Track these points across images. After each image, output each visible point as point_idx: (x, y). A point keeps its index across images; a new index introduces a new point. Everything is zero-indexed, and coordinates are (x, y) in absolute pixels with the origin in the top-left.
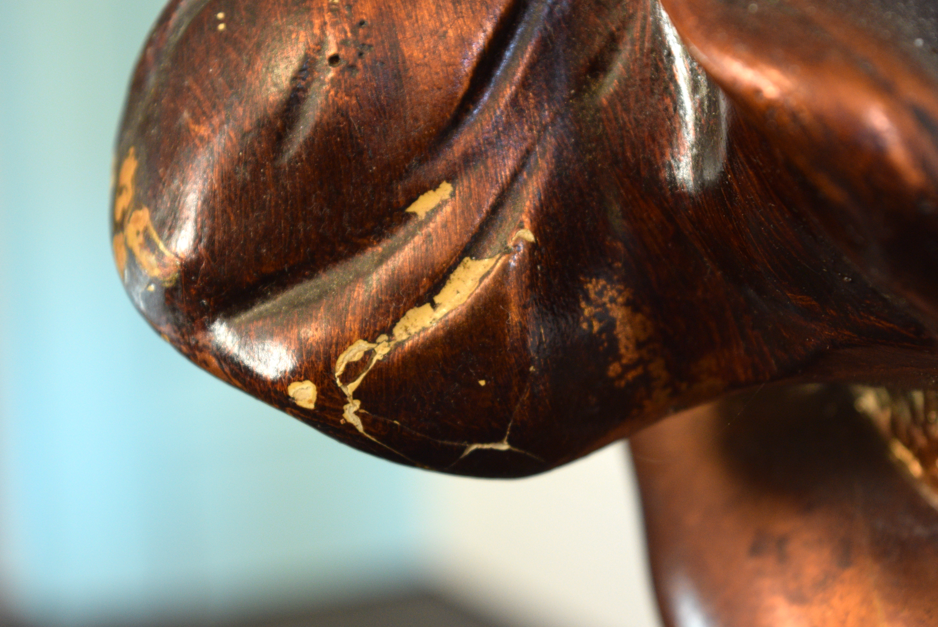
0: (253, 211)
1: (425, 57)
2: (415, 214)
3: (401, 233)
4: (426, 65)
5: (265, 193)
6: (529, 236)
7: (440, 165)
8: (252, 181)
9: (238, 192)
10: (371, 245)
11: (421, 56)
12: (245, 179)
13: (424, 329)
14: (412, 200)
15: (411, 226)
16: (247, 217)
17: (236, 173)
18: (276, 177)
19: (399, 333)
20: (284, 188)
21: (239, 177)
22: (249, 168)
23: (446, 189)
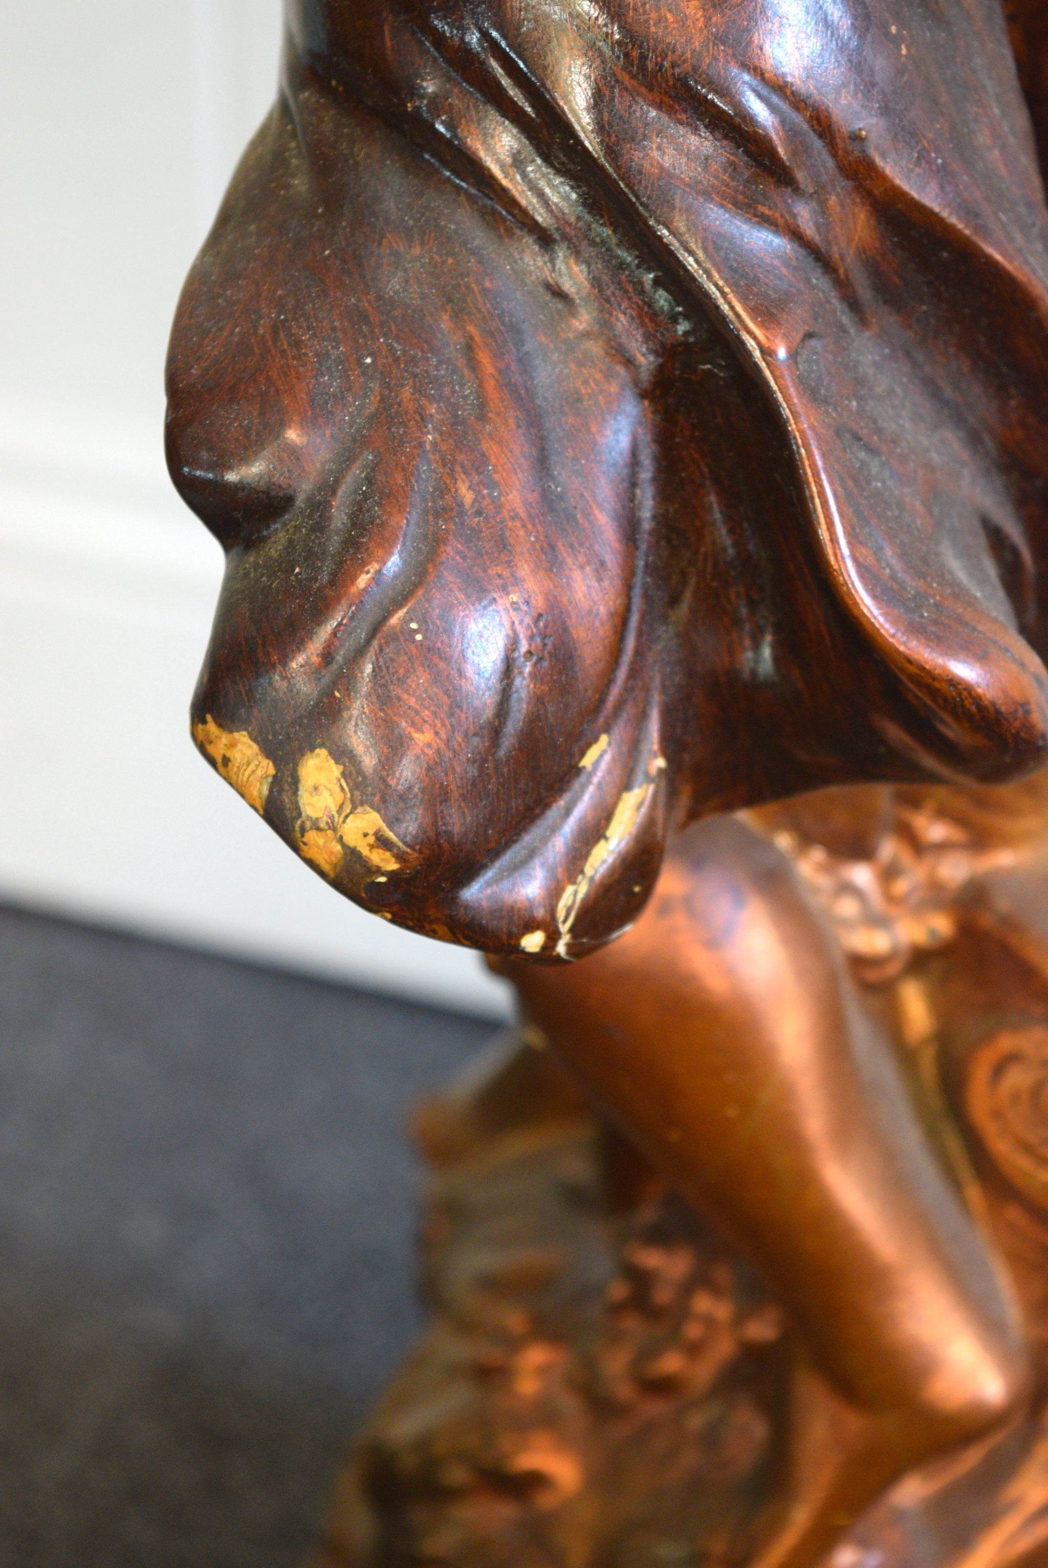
0: (481, 800)
1: (588, 635)
2: (584, 767)
3: (576, 785)
4: (590, 642)
5: (489, 783)
6: (660, 762)
7: (601, 720)
8: (479, 776)
9: (469, 788)
10: (555, 801)
11: (585, 635)
12: (474, 776)
13: (604, 862)
14: (582, 754)
15: (583, 778)
16: (477, 807)
17: (466, 773)
18: (496, 768)
19: (589, 870)
20: (502, 775)
21: (469, 775)
22: (476, 765)
23: (604, 739)
